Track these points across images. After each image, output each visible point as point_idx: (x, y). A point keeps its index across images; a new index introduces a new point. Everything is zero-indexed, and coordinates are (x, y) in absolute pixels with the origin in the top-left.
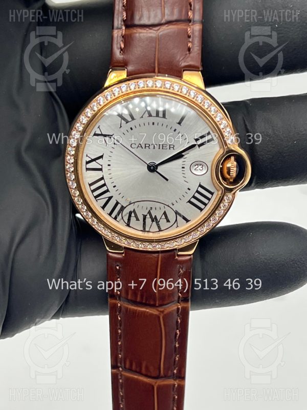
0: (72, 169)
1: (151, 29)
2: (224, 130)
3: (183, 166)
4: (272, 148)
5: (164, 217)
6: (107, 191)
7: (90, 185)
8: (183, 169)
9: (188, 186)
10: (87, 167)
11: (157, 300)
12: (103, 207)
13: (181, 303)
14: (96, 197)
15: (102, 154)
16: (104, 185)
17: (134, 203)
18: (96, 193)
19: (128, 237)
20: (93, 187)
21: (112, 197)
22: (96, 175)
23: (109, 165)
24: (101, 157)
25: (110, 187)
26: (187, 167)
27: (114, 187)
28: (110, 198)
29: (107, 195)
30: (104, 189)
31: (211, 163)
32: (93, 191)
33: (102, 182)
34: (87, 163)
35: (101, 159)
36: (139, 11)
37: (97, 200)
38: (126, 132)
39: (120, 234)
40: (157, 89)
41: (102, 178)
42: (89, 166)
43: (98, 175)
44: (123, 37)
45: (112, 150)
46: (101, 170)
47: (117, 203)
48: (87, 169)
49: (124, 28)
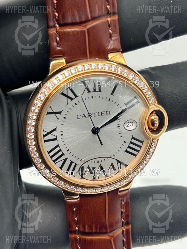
0: (34, 143)
1: (80, 26)
2: (146, 93)
3: (118, 126)
4: (178, 103)
5: (111, 167)
6: (63, 155)
7: (49, 153)
8: (119, 128)
9: (124, 139)
10: (45, 139)
11: (108, 228)
12: (61, 168)
13: (125, 226)
14: (54, 161)
15: (55, 128)
16: (60, 150)
17: (88, 161)
18: (54, 158)
19: (83, 187)
20: (51, 154)
21: (67, 158)
22: (53, 144)
23: (62, 135)
24: (55, 130)
25: (64, 151)
26: (122, 126)
27: (68, 150)
28: (66, 160)
29: (63, 158)
30: (60, 153)
31: (139, 120)
32: (52, 157)
33: (58, 149)
34: (44, 136)
35: (55, 131)
36: (69, 12)
37: (55, 163)
38: (72, 108)
39: (77, 186)
40: (93, 70)
41: (58, 146)
42: (46, 138)
43: (54, 144)
44: (58, 33)
45: (63, 123)
46: (56, 139)
47: (72, 162)
48: (45, 141)
49: (57, 26)
